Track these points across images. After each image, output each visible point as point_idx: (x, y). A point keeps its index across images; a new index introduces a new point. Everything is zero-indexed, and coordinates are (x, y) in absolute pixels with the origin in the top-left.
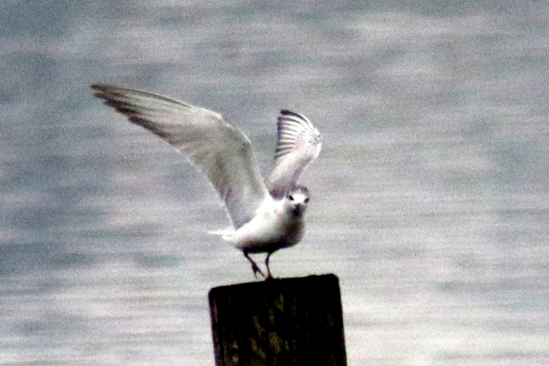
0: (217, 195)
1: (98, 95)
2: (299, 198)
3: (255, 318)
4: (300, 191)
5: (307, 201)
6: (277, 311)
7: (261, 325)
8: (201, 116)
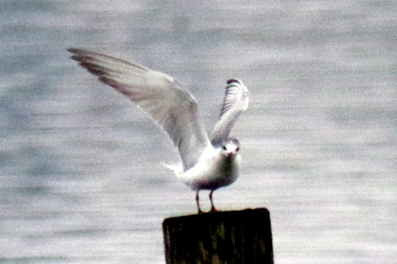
0: (172, 143)
1: (73, 58)
2: (231, 148)
3: (201, 244)
4: (231, 142)
5: (237, 150)
6: (219, 238)
7: (206, 249)
8: (156, 78)
